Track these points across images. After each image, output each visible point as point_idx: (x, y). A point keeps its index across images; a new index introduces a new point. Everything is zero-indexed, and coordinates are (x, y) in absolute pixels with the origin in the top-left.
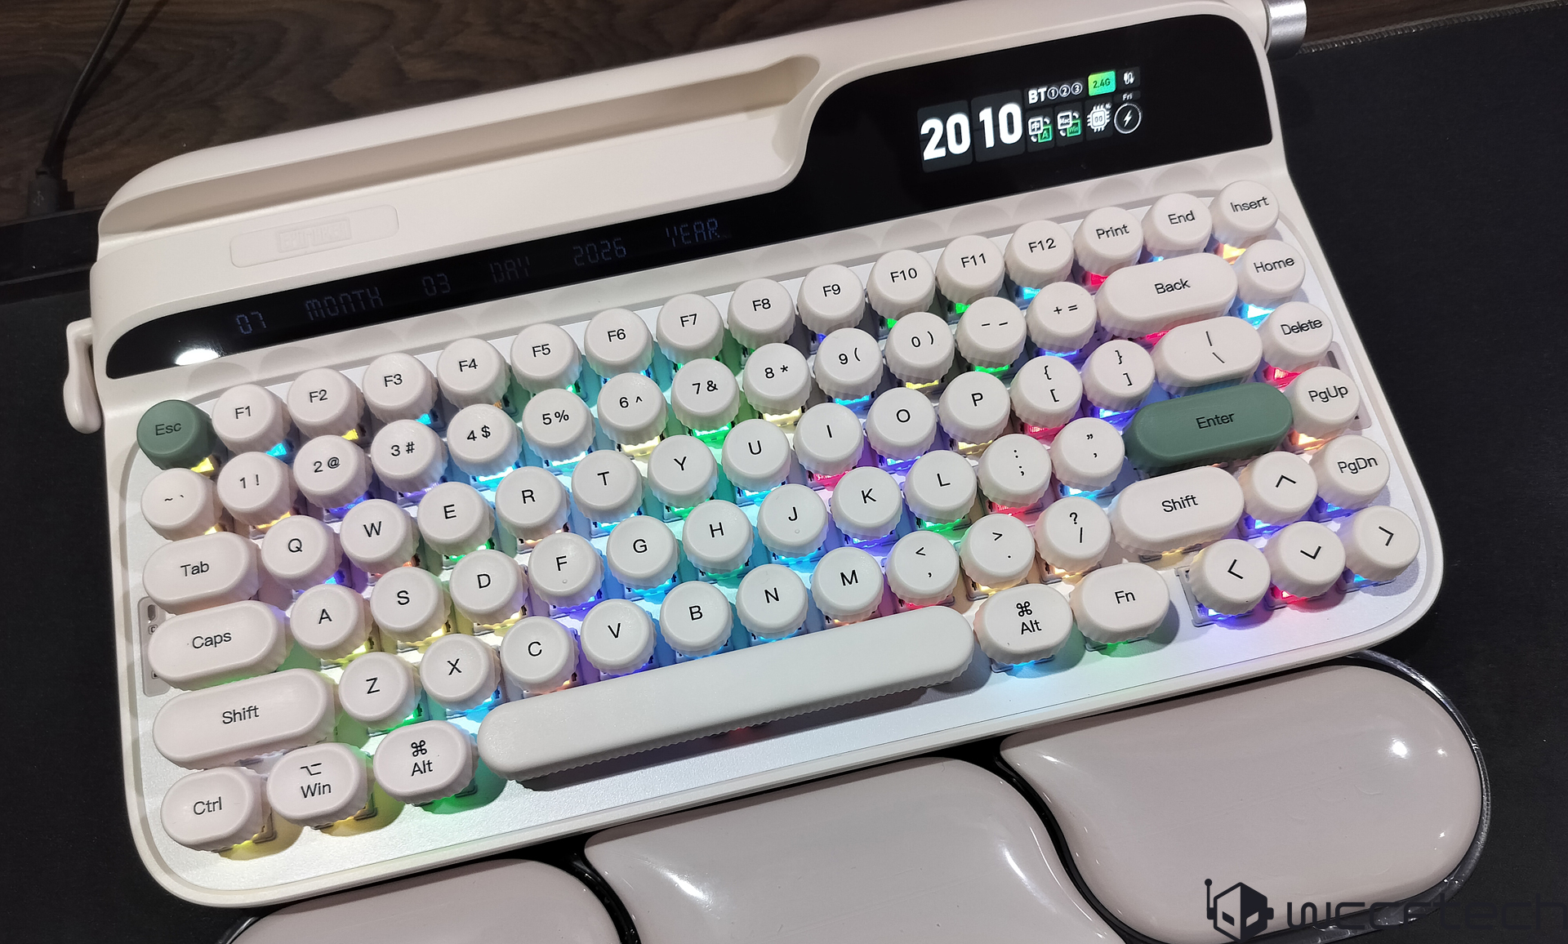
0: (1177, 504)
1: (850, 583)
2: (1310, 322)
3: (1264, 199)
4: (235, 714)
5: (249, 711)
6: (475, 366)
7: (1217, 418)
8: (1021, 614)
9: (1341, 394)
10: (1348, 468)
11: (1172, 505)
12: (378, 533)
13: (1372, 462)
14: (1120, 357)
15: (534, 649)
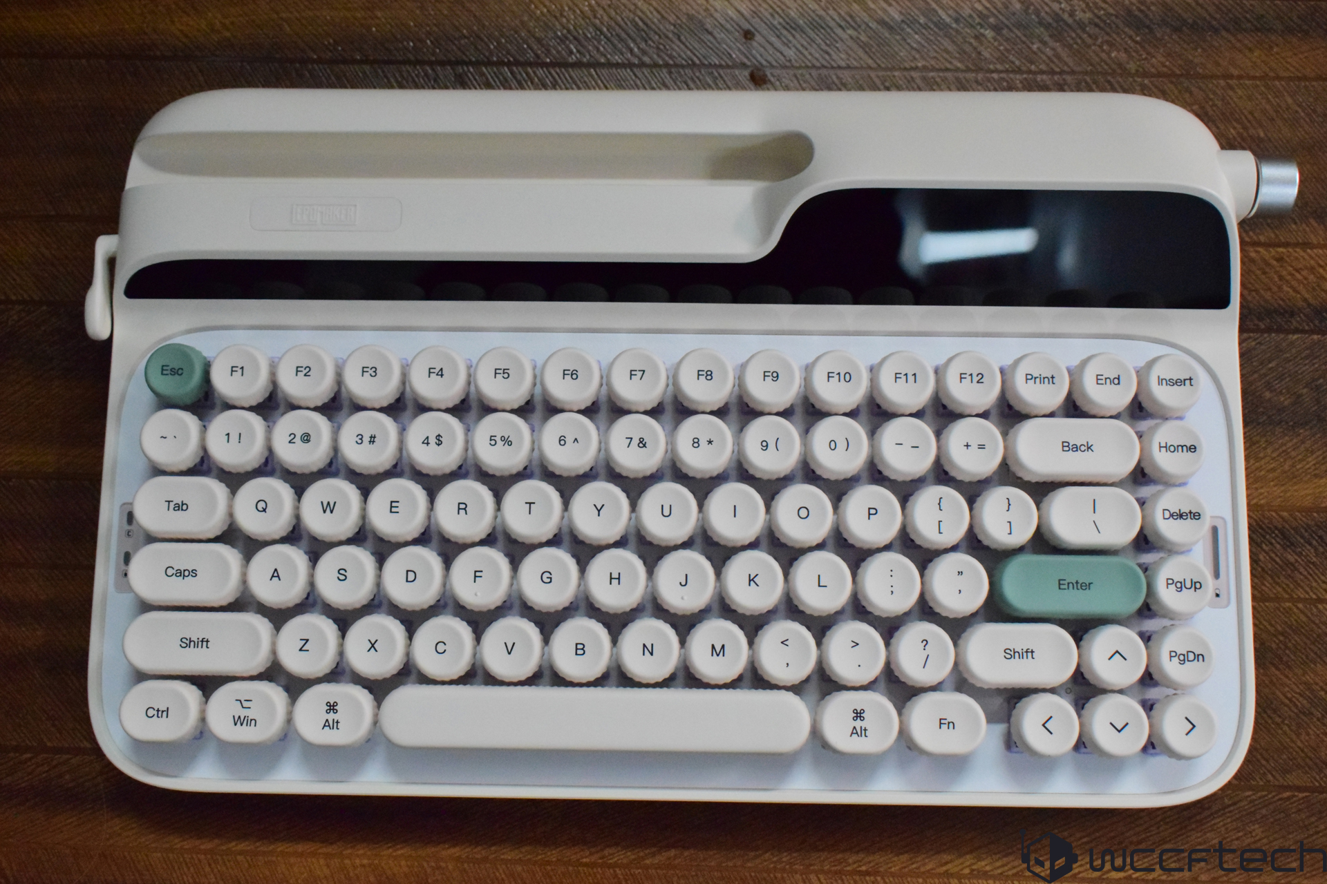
0: (1017, 654)
1: (718, 655)
2: (1190, 512)
3: (1190, 379)
4: (190, 642)
5: (202, 641)
6: (442, 375)
7: (1077, 583)
8: (855, 719)
9: (1195, 588)
10: (1177, 657)
11: (1012, 653)
12: (332, 512)
13: (1201, 657)
14: (1010, 505)
15: (441, 648)
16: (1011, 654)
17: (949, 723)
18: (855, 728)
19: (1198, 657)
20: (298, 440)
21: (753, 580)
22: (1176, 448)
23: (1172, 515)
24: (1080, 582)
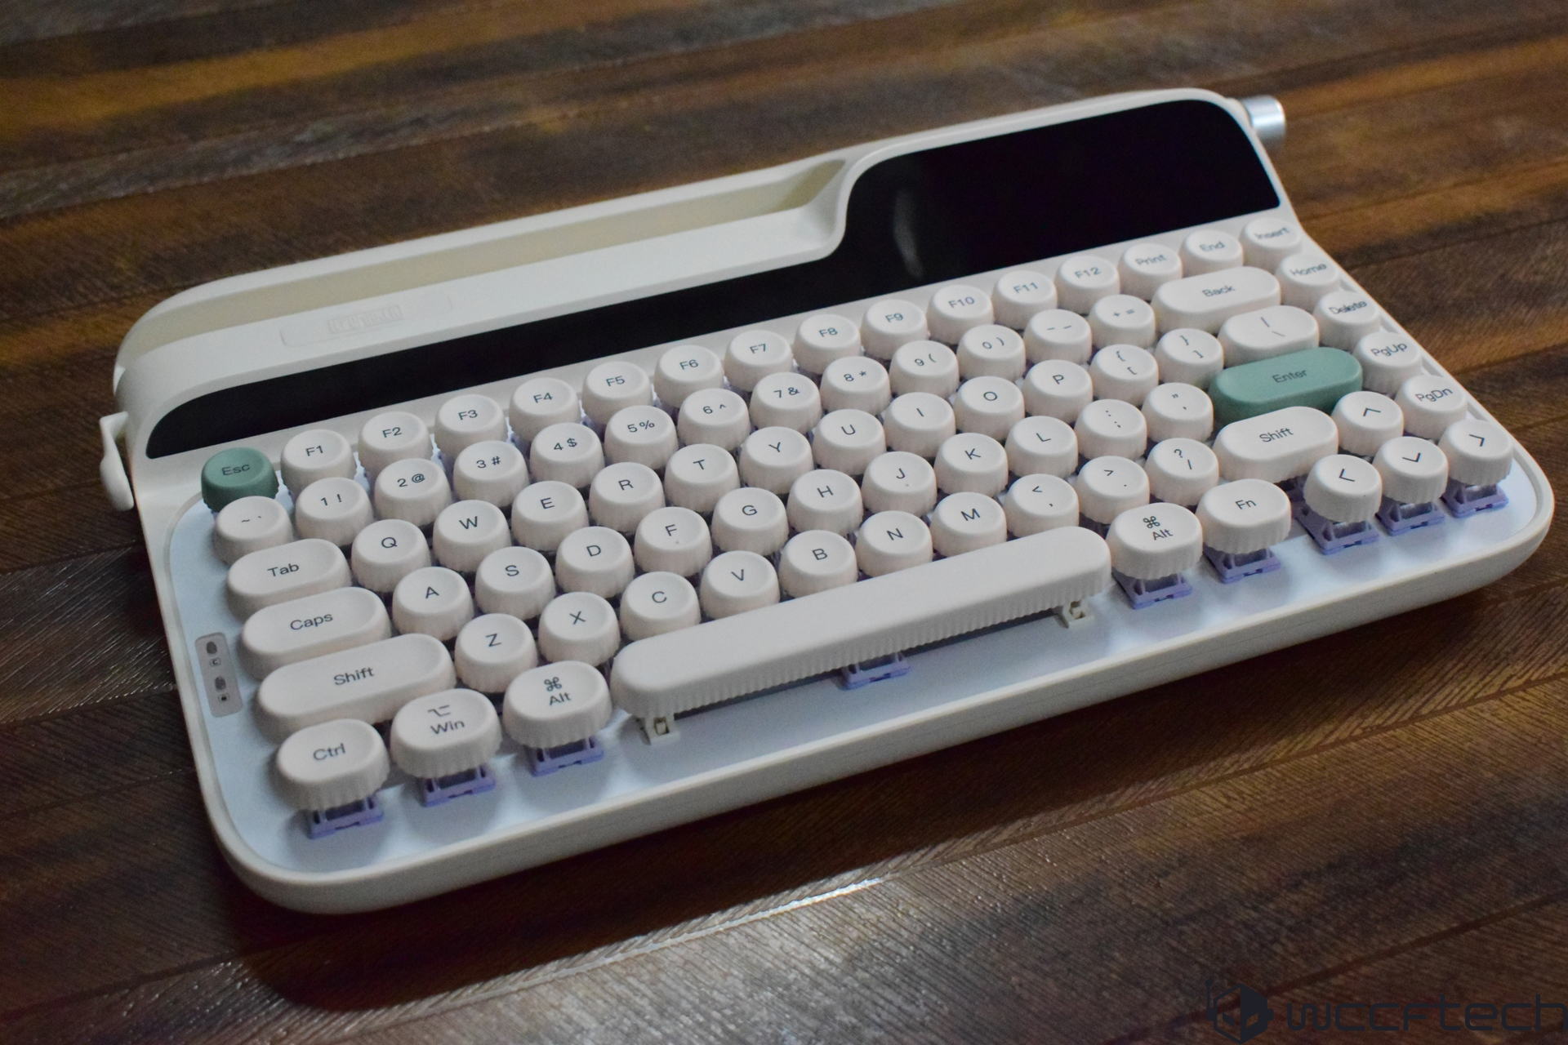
0: (1274, 436)
1: (972, 518)
2: (1355, 304)
3: (1281, 232)
4: (347, 676)
5: (363, 672)
6: (551, 398)
7: (1290, 374)
8: (1150, 526)
9: (1402, 349)
10: (1426, 398)
12: (475, 526)
14: (1186, 341)
15: (659, 597)
16: (1269, 438)
17: (1247, 503)
18: (1154, 533)
19: (1443, 392)
20: (409, 481)
21: (971, 454)
22: (1308, 271)
23: (1340, 311)
24: (1293, 372)
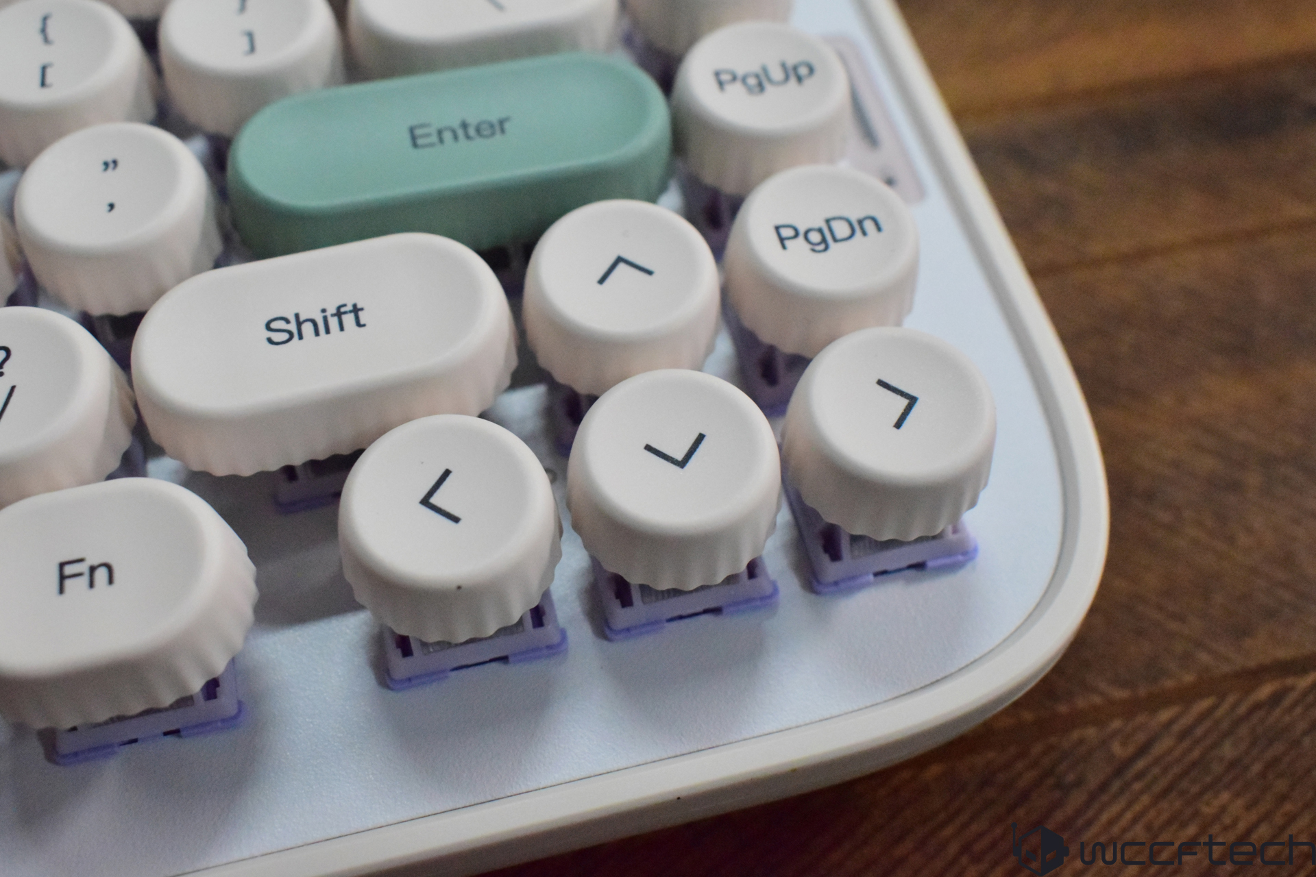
0: (307, 328)
9: (799, 78)
10: (801, 239)
11: (292, 327)
13: (869, 225)
17: (93, 569)
19: (857, 227)
24: (472, 121)
